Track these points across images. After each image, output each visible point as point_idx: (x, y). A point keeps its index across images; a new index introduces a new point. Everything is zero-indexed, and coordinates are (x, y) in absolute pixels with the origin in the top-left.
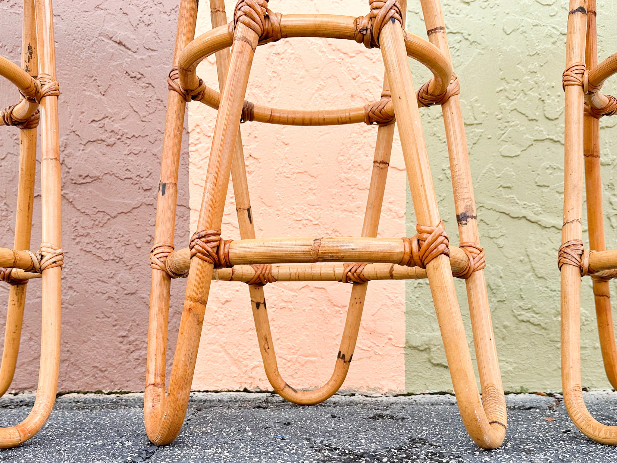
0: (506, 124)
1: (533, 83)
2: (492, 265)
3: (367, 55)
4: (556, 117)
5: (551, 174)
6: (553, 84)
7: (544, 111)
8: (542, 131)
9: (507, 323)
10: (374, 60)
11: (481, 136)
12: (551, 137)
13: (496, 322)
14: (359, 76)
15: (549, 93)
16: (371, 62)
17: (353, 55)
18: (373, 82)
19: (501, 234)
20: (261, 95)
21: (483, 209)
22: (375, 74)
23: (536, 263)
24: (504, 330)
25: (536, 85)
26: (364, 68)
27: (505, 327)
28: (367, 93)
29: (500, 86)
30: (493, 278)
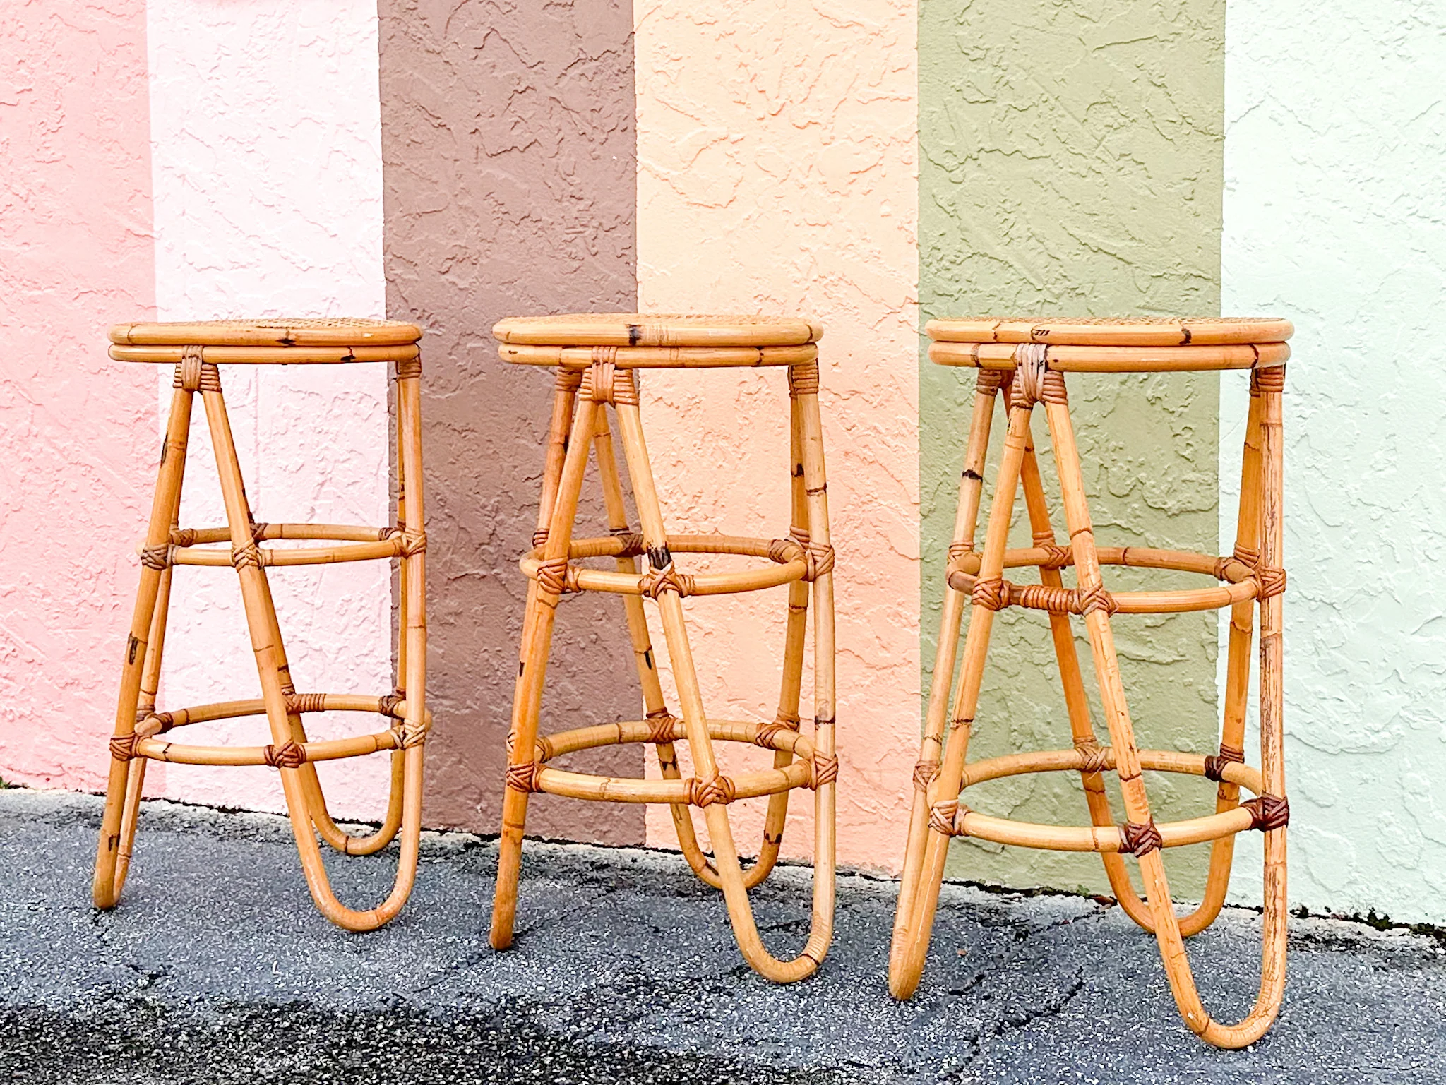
0: (1054, 501)
1: (1092, 442)
2: (1037, 704)
3: (864, 396)
4: (1125, 493)
5: (1119, 576)
6: (1121, 444)
7: (1108, 483)
8: (1105, 513)
9: (1057, 790)
10: (875, 404)
11: (1019, 516)
12: (1118, 522)
13: (1044, 787)
14: (854, 426)
15: (1114, 457)
16: (871, 407)
17: (847, 397)
18: (873, 434)
19: (1049, 660)
20: (730, 449)
21: (1024, 622)
22: (876, 424)
23: (1096, 705)
24: (1054, 800)
25: (1096, 446)
26: (862, 414)
27: (1056, 796)
28: (865, 451)
29: (1046, 445)
30: (1038, 723)
